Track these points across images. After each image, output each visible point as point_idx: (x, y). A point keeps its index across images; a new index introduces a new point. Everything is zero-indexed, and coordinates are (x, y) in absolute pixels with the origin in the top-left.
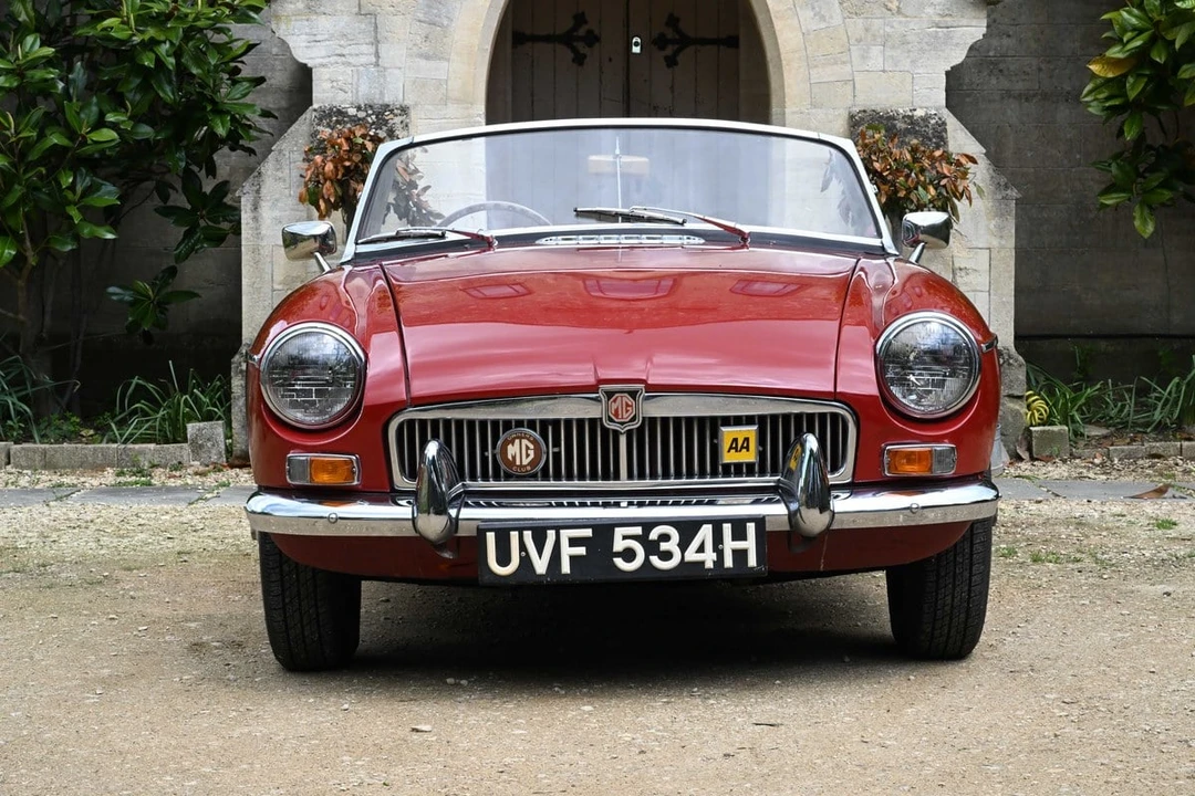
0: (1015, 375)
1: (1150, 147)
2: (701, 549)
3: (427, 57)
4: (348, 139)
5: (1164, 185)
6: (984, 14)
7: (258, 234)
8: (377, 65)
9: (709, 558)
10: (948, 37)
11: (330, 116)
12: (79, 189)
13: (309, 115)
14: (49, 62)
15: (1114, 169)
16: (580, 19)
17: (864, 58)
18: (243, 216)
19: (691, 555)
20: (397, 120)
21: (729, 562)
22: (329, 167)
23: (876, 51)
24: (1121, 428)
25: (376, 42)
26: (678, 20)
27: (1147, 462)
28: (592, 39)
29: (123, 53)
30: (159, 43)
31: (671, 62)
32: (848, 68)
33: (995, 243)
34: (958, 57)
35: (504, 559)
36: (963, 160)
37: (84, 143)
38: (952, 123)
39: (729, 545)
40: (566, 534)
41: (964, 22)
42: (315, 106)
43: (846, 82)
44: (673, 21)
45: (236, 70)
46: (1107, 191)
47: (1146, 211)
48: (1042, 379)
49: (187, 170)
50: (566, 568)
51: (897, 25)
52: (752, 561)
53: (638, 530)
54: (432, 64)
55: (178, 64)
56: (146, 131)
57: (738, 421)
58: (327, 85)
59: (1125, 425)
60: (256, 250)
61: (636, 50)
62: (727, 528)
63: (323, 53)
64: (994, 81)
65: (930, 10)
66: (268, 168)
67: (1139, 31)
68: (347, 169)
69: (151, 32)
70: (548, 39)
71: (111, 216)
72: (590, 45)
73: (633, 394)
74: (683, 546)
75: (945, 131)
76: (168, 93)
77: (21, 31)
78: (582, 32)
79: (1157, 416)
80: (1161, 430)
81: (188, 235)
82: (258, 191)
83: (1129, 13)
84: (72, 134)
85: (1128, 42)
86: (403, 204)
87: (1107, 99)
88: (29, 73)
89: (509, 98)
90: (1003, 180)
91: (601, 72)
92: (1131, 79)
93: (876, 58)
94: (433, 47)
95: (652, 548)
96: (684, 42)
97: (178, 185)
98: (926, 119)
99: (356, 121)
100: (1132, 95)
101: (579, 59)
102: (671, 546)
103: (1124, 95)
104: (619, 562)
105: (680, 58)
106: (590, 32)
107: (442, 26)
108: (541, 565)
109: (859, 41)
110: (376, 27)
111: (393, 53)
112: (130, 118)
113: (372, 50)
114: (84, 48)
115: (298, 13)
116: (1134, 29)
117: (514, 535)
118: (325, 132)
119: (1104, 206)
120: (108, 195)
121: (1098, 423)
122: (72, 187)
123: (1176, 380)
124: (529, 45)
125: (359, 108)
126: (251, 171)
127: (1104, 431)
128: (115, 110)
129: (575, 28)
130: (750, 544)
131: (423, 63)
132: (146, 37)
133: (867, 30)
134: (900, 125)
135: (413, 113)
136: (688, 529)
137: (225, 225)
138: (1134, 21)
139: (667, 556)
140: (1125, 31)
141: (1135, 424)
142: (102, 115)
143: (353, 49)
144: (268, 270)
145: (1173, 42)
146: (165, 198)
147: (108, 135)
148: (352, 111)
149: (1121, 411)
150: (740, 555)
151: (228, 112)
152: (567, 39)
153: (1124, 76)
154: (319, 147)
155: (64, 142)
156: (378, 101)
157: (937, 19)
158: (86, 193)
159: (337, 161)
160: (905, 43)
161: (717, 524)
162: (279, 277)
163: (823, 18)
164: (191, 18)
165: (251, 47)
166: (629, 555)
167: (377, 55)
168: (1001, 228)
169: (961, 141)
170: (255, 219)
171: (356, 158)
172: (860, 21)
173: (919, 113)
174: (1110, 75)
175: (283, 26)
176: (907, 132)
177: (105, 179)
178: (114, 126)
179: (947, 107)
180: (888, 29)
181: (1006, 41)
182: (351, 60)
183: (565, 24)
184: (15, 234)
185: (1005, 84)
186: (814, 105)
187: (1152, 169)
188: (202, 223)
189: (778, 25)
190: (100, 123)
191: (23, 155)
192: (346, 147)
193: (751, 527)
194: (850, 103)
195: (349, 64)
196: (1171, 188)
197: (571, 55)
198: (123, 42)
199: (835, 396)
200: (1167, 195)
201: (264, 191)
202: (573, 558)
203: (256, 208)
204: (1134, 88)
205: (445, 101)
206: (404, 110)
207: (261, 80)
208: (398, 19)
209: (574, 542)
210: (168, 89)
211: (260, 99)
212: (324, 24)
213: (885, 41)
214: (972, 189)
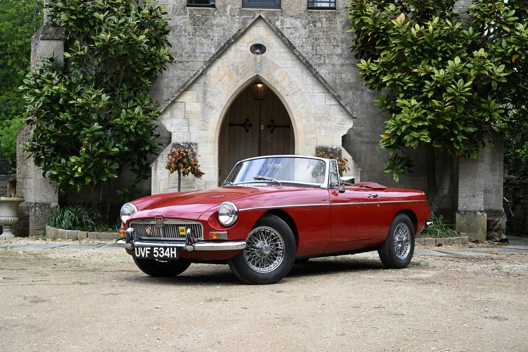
1: (398, 157)
2: (167, 253)
3: (202, 130)
4: (179, 152)
5: (402, 168)
6: (352, 121)
7: (156, 177)
8: (189, 132)
9: (168, 255)
10: (342, 127)
11: (176, 145)
12: (108, 164)
13: (171, 145)
14: (101, 130)
15: (388, 163)
16: (247, 120)
17: (320, 132)
18: (152, 172)
19: (166, 255)
20: (194, 147)
21: (172, 256)
22: (174, 159)
23: (323, 130)
25: (189, 126)
26: (273, 120)
28: (250, 125)
29: (121, 128)
30: (130, 125)
31: (272, 132)
32: (315, 135)
34: (345, 132)
35: (138, 254)
36: (344, 161)
37: (110, 152)
38: (343, 150)
39: (172, 252)
40: (147, 248)
41: (347, 123)
42: (172, 143)
43: (315, 139)
44: (272, 121)
45: (152, 133)
46: (387, 169)
47: (397, 175)
49: (139, 159)
50: (147, 256)
51: (329, 124)
52: (175, 256)
53: (157, 248)
54: (203, 132)
55: (135, 131)
57: (182, 225)
58: (176, 137)
60: (155, 181)
61: (262, 128)
62: (171, 248)
63: (175, 129)
64: (359, 138)
65: (338, 120)
66: (159, 159)
67: (394, 126)
68: (178, 160)
69: (128, 122)
70: (239, 125)
71: (116, 171)
72: (250, 127)
73: (160, 219)
74: (164, 252)
75: (341, 152)
76: (133, 139)
77: (94, 121)
78: (248, 123)
81: (138, 177)
82: (156, 165)
83: (391, 121)
84: (107, 149)
85: (391, 129)
86: (193, 170)
87: (386, 144)
88: (95, 133)
89: (228, 141)
90: (357, 166)
91: (253, 134)
92: (392, 139)
93: (323, 132)
94: (204, 127)
95: (160, 252)
96: (275, 126)
97: (136, 163)
98: (336, 149)
99: (183, 147)
100: (392, 143)
101: (247, 131)
102: (162, 252)
103: (390, 143)
104: (154, 255)
105: (274, 131)
106: (250, 124)
107: (206, 122)
108: (143, 256)
109: (319, 128)
110: (189, 122)
111: (193, 129)
112: (122, 145)
115: (168, 118)
116: (393, 126)
117: (139, 248)
118: (174, 150)
119: (386, 173)
120: (116, 166)
122: (106, 164)
124: (233, 127)
125: (184, 144)
126: (154, 159)
128: (118, 143)
129: (246, 122)
130: (175, 252)
131: (201, 132)
132: (127, 124)
133: (321, 125)
134: (329, 150)
135: (199, 145)
136: (165, 248)
137: (149, 175)
138: (393, 124)
139: (162, 254)
140: (390, 126)
142: (115, 144)
143: (183, 128)
144: (159, 186)
145: (402, 130)
146: (133, 167)
147: (116, 149)
148: (182, 144)
150: (173, 254)
151: (149, 144)
152: (244, 125)
153: (389, 139)
154: (173, 154)
155: (104, 151)
156: (189, 142)
157: (340, 122)
158: (110, 165)
159: (176, 158)
160: (331, 128)
161: (170, 247)
162: (161, 188)
163: (309, 121)
164: (139, 119)
165: (157, 126)
166: (156, 253)
167: (189, 129)
168: (356, 179)
169: (346, 155)
170: (155, 173)
171: (181, 157)
172: (319, 122)
173: (334, 147)
174: (386, 138)
175: (164, 121)
176: (331, 152)
177: (115, 161)
178: (118, 147)
179: (342, 146)
180: (326, 125)
181: (362, 127)
182: (182, 130)
183: (243, 121)
184: (91, 175)
185: (362, 139)
186: (306, 145)
187: (399, 163)
188: (142, 173)
189: (297, 123)
190: (114, 146)
191: (93, 154)
192: (178, 154)
193: (175, 248)
194: (316, 144)
195: (181, 132)
196: (404, 169)
197: (245, 130)
198: (121, 125)
199: (198, 220)
200: (402, 170)
201: (158, 165)
202: (148, 254)
203: (156, 170)
204: (393, 142)
205: (207, 142)
206: (196, 144)
207: (159, 135)
208: (195, 120)
209: (148, 250)
210: (133, 137)
211: (158, 140)
212: (175, 121)
213: (326, 128)
214: (347, 168)
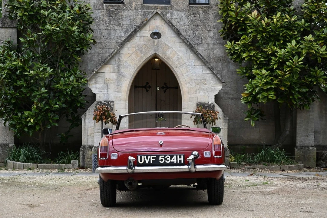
0: (228, 153)
3: (117, 92)
5: (257, 117)
6: (222, 85)
7: (85, 125)
8: (108, 93)
10: (215, 89)
11: (99, 103)
12: (52, 116)
13: (95, 103)
14: (46, 92)
15: (247, 113)
16: (147, 83)
17: (199, 93)
18: (82, 121)
20: (111, 104)
22: (98, 113)
23: (201, 91)
24: (249, 163)
25: (108, 89)
27: (252, 169)
29: (61, 91)
30: (67, 89)
31: (165, 91)
32: (196, 95)
33: (224, 128)
34: (217, 93)
36: (217, 113)
37: (53, 108)
38: (216, 105)
41: (219, 86)
42: (96, 101)
43: (196, 97)
44: (165, 84)
45: (82, 94)
46: (246, 118)
47: (253, 122)
48: (234, 153)
49: (72, 112)
51: (205, 87)
54: (118, 93)
55: (71, 93)
56: (64, 105)
58: (98, 97)
59: (249, 162)
60: (85, 128)
61: (158, 89)
63: (98, 91)
64: (226, 96)
65: (212, 84)
66: (87, 112)
69: (65, 87)
70: (141, 87)
71: (57, 121)
72: (149, 88)
75: (214, 107)
76: (68, 98)
77: (41, 87)
79: (255, 160)
80: (256, 163)
81: (72, 125)
82: (85, 117)
84: (50, 106)
85: (249, 90)
86: (112, 120)
87: (245, 101)
88: (43, 95)
90: (225, 116)
91: (151, 93)
93: (201, 93)
94: (118, 90)
96: (167, 88)
97: (70, 115)
98: (211, 104)
99: (104, 104)
101: (147, 91)
103: (248, 100)
105: (167, 91)
106: (149, 86)
107: (120, 86)
109: (198, 89)
110: (108, 86)
111: (111, 91)
112: (61, 103)
113: (107, 90)
114: (53, 89)
115: (93, 84)
116: (250, 88)
118: (98, 106)
120: (57, 117)
121: (244, 162)
122: (50, 116)
123: (259, 154)
124: (137, 88)
125: (104, 101)
126: (84, 113)
127: (245, 163)
128: (59, 102)
129: (147, 85)
131: (117, 93)
133: (200, 88)
134: (206, 105)
135: (115, 102)
137: (79, 123)
138: (250, 86)
140: (248, 88)
141: (251, 162)
142: (56, 102)
143: (104, 90)
144: (87, 132)
145: (256, 91)
146: (68, 117)
147: (57, 106)
148: (103, 102)
149: (249, 160)
151: (80, 102)
152: (145, 87)
153: (248, 97)
154: (97, 109)
155: (49, 108)
156: (108, 100)
157: (213, 86)
158: (53, 117)
159: (100, 112)
160: (207, 90)
162: (89, 133)
163: (191, 85)
164: (73, 85)
165: (84, 89)
167: (108, 91)
168: (225, 125)
169: (218, 109)
170: (85, 122)
171: (103, 111)
172: (198, 86)
173: (210, 103)
174: (245, 96)
175: (90, 86)
176: (207, 107)
177: (57, 114)
178: (58, 105)
179: (215, 102)
180: (204, 87)
182: (103, 92)
183: (144, 84)
184: (39, 124)
185: (228, 96)
186: (190, 101)
187: (255, 113)
188: (75, 122)
189: (183, 86)
190: (56, 104)
191: (41, 110)
192: (101, 109)
194: (196, 101)
195: (103, 93)
197: (145, 90)
198: (60, 89)
200: (257, 119)
201: (86, 117)
203: (85, 120)
204: (250, 99)
205: (120, 100)
206: (113, 102)
207: (86, 96)
208: (112, 85)
212: (98, 86)
213: (203, 90)
214: (218, 118)
